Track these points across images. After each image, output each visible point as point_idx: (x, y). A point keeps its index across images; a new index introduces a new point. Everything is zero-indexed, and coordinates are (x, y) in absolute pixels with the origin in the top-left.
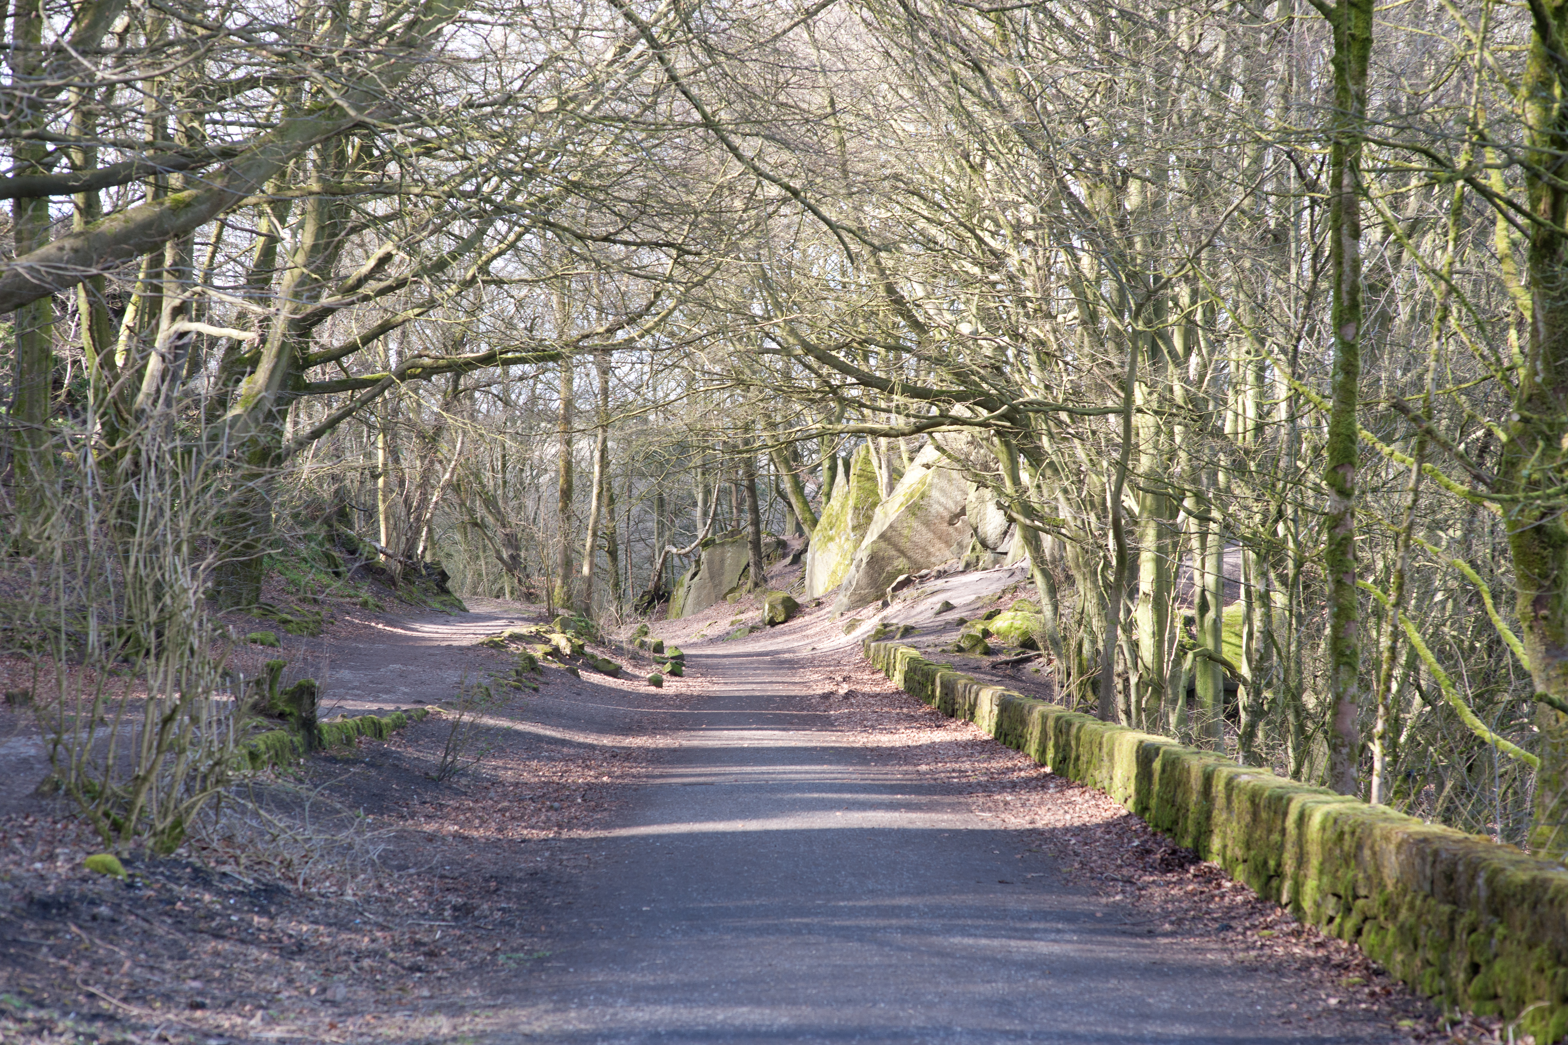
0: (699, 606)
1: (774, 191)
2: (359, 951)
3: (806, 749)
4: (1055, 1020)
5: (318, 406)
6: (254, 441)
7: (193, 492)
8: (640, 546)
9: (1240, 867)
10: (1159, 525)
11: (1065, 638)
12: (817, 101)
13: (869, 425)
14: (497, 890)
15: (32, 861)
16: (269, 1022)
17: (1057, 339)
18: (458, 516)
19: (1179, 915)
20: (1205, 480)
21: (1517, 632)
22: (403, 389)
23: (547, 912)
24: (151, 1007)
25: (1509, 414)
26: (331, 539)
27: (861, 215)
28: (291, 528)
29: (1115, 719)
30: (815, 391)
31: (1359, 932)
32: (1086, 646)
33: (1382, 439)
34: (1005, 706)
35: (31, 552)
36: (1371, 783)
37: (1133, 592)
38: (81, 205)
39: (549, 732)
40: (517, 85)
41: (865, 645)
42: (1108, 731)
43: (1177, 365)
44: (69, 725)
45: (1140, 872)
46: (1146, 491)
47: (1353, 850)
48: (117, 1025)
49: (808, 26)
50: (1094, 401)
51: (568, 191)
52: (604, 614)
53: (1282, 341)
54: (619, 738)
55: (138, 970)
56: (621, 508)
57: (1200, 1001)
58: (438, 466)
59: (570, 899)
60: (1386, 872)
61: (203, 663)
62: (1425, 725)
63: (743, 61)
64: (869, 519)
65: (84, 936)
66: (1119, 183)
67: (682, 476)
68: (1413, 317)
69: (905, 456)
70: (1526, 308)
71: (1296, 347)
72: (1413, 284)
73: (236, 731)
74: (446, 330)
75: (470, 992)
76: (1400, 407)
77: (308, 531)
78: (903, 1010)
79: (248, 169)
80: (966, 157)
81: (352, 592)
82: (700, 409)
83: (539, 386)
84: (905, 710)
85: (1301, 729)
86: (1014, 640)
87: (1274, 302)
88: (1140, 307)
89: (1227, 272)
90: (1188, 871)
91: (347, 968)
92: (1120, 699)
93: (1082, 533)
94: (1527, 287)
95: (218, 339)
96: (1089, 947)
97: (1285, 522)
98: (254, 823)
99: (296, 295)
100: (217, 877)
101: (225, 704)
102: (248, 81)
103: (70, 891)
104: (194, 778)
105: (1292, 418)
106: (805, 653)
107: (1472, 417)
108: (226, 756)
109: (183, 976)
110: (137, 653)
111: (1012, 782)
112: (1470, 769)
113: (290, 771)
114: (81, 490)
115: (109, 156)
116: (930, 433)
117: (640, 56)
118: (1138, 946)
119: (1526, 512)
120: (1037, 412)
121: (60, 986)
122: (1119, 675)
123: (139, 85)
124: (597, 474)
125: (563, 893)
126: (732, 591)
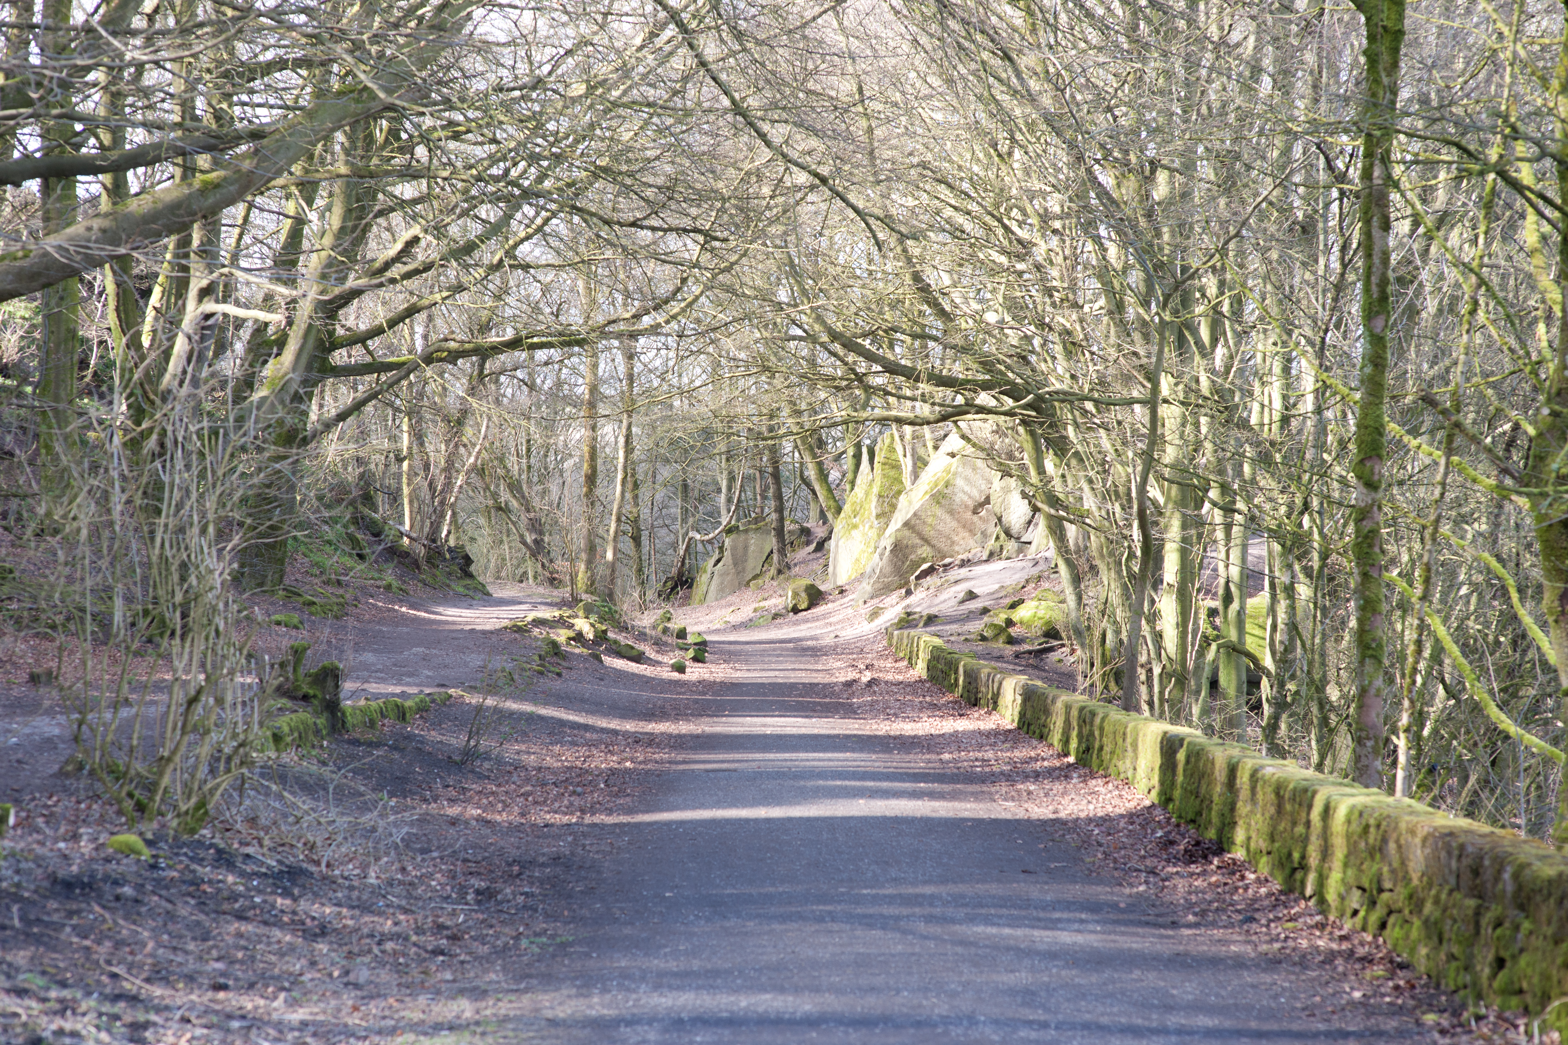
0: (722, 592)
1: (802, 178)
2: (382, 934)
3: (829, 736)
4: (1079, 1011)
5: (343, 389)
6: (281, 422)
7: (220, 473)
8: (663, 532)
9: (1264, 859)
10: (1184, 515)
11: (1089, 628)
12: (845, 88)
13: (894, 413)
14: (520, 874)
15: (56, 840)
16: (293, 1003)
17: (1083, 329)
18: (482, 500)
19: (1203, 906)
20: (1230, 472)
21: (1544, 626)
22: (429, 372)
23: (570, 896)
24: (174, 988)
25: (1538, 409)
26: (355, 521)
27: (888, 202)
28: (318, 511)
29: (1138, 710)
30: (841, 379)
31: (1383, 926)
32: (1110, 636)
33: (1409, 432)
34: (1029, 696)
35: (56, 532)
36: (1395, 776)
37: (1157, 583)
38: (109, 186)
39: (572, 717)
40: (546, 69)
41: (888, 633)
42: (1131, 721)
43: (1204, 356)
44: (95, 705)
45: (1163, 863)
46: (1171, 482)
47: (1378, 843)
48: (139, 1005)
49: (837, 14)
50: (1119, 391)
51: (596, 176)
52: (627, 599)
53: (1309, 332)
54: (641, 724)
55: (161, 951)
56: (645, 493)
57: (1224, 993)
58: (462, 450)
59: (593, 884)
60: (1411, 865)
61: (229, 644)
62: (1449, 718)
63: (772, 47)
64: (893, 507)
65: (107, 916)
66: (1147, 173)
67: (705, 462)
68: (1440, 311)
69: (930, 444)
70: (1555, 303)
71: (1323, 340)
72: (1441, 277)
73: (260, 712)
74: (472, 315)
75: (493, 976)
76: (1429, 400)
77: (333, 513)
78: (926, 998)
79: (276, 152)
80: (994, 145)
81: (376, 575)
82: (725, 396)
83: (564, 371)
84: (928, 699)
85: (1325, 721)
86: (1037, 629)
87: (1301, 295)
88: (1167, 297)
89: (1254, 263)
90: (1211, 863)
91: (370, 951)
92: (1143, 689)
93: (1107, 524)
94: (1557, 281)
95: (244, 320)
96: (1112, 937)
97: (1311, 515)
98: (277, 805)
99: (324, 276)
100: (240, 859)
101: (250, 686)
102: (276, 63)
103: (93, 871)
104: (218, 760)
105: (1319, 410)
106: (828, 641)
107: (1499, 411)
108: (251, 738)
109: (206, 957)
110: (161, 635)
111: (1036, 771)
112: (1493, 763)
113: (314, 753)
114: (106, 470)
115: (137, 137)
116: (955, 422)
117: (669, 42)
118: (1162, 937)
119: (1555, 506)
120: (1063, 401)
121: (83, 966)
122: (1142, 666)
123: (168, 65)
124: (621, 460)
125: (585, 878)
126: (755, 577)
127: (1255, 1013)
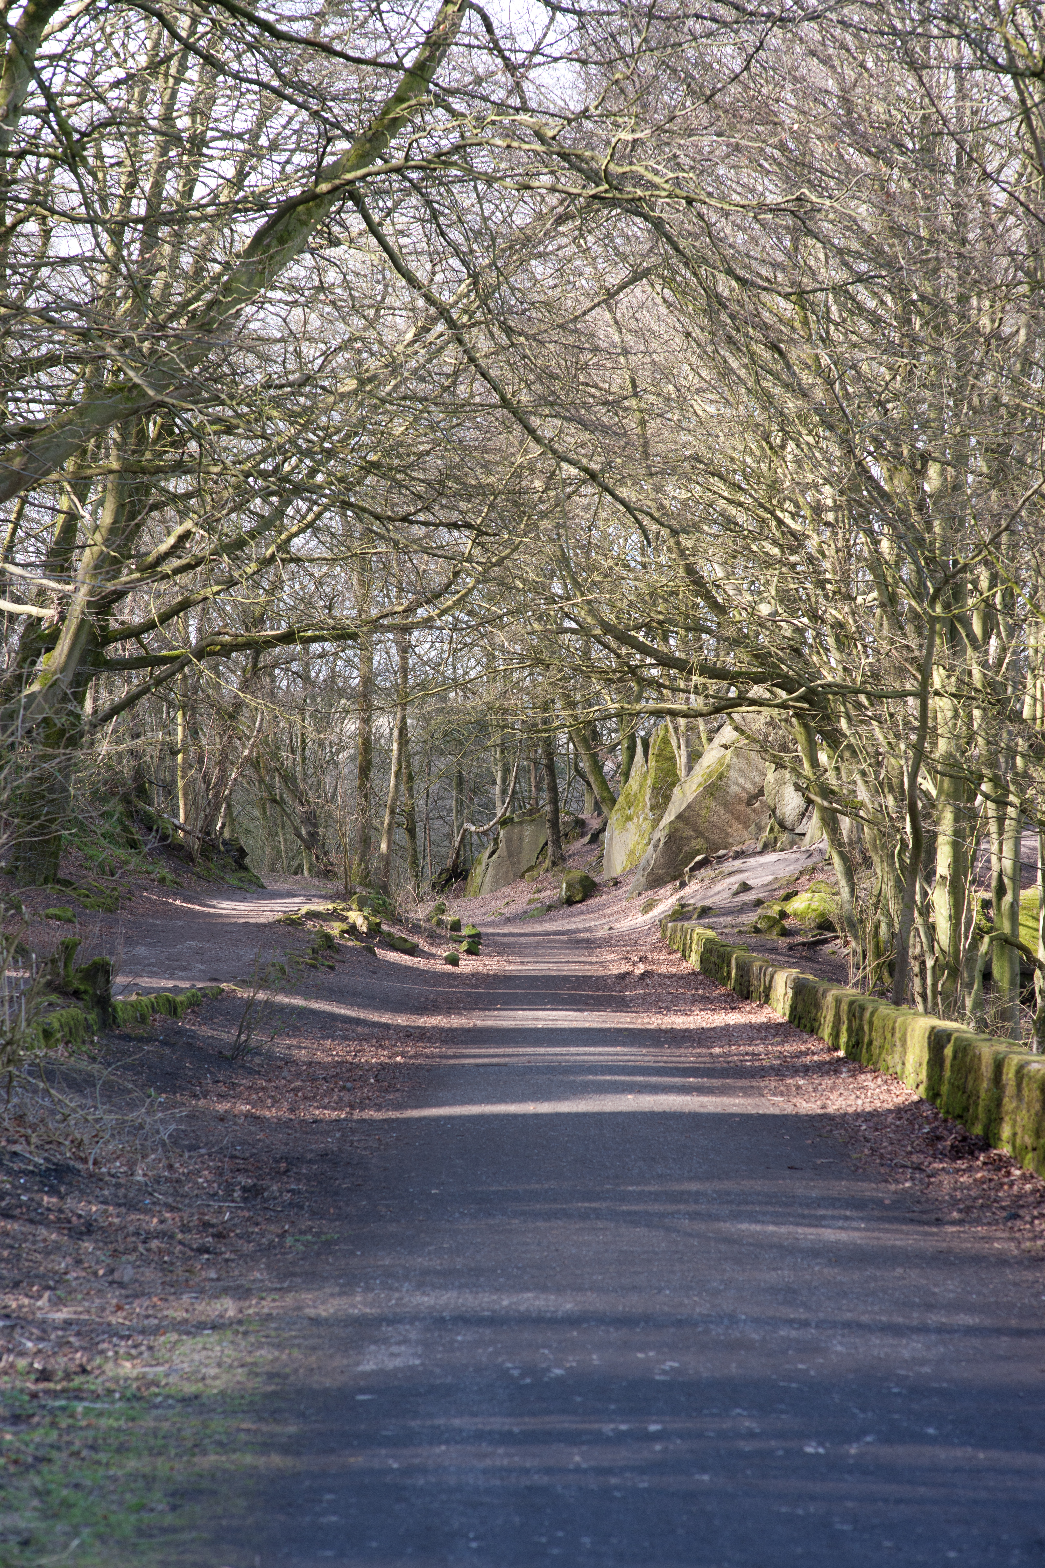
0: (497, 883)
1: (573, 472)
2: (148, 1232)
3: (600, 1030)
4: (840, 1309)
5: (118, 682)
6: (48, 722)
8: (438, 823)
9: (1030, 1155)
10: (957, 808)
11: (861, 921)
12: (618, 381)
13: (669, 705)
14: (288, 1171)
16: (57, 1303)
17: (856, 622)
18: (257, 792)
19: (968, 1203)
20: (1003, 765)
22: (203, 665)
23: (336, 1194)
26: (129, 815)
27: (661, 496)
29: (910, 1002)
30: (615, 671)
32: (883, 928)
34: (800, 989)
37: (930, 876)
39: (344, 1011)
40: (316, 365)
41: (661, 925)
42: (902, 1015)
43: (976, 648)
45: (930, 1159)
46: (943, 774)
49: (609, 307)
50: (892, 683)
51: (367, 472)
52: (401, 891)
54: (413, 1017)
56: (419, 785)
57: (985, 1291)
58: (237, 743)
59: (360, 1181)
63: (542, 343)
64: (667, 799)
66: (918, 466)
67: (480, 754)
69: (704, 736)
73: (28, 1010)
74: (245, 610)
75: (258, 1275)
77: (107, 807)
78: (688, 1296)
80: (766, 437)
81: (151, 868)
82: (499, 688)
83: (339, 663)
84: (700, 992)
86: (810, 922)
88: (938, 591)
89: (1026, 556)
90: (977, 1159)
91: (135, 1249)
92: (917, 981)
93: (879, 815)
95: (18, 615)
96: (876, 1234)
98: (46, 1102)
99: (96, 573)
100: (7, 1157)
101: (17, 981)
102: (48, 359)
106: (602, 933)
108: (18, 1036)
111: (806, 1065)
113: (84, 1049)
116: (729, 714)
117: (440, 336)
118: (926, 1234)
120: (836, 694)
122: (915, 958)
124: (395, 752)
125: (352, 1175)
126: (530, 869)
127: (1016, 1311)
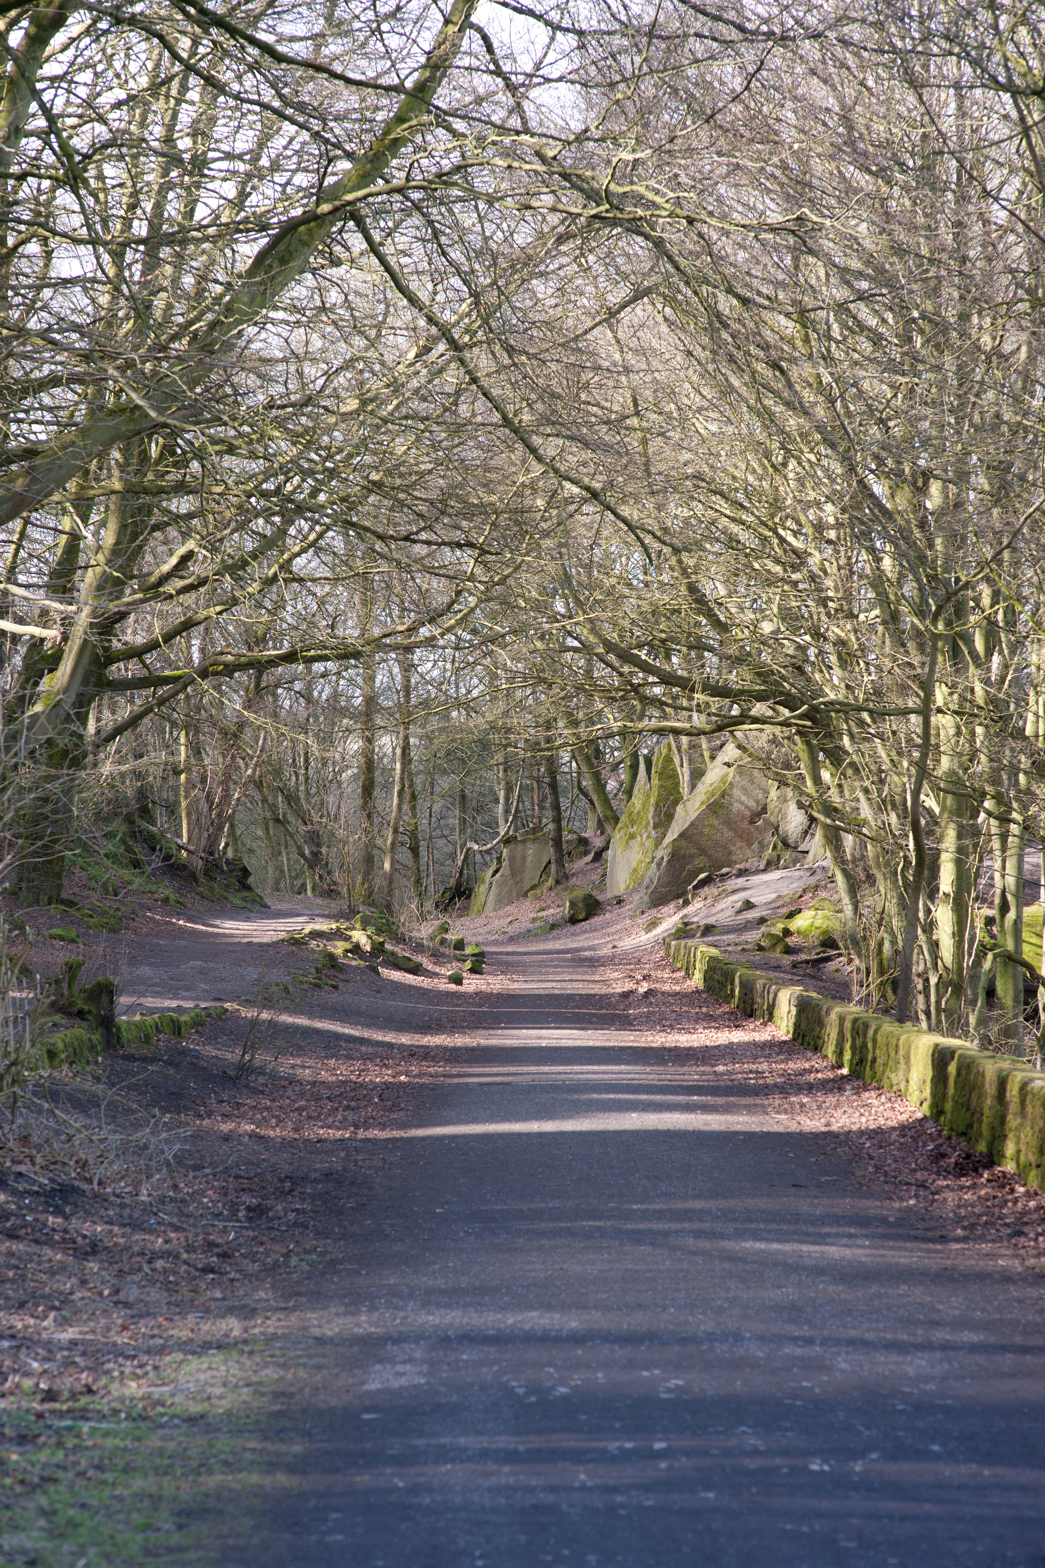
0: (501, 902)
1: (574, 491)
2: (153, 1252)
3: (604, 1049)
4: (845, 1326)
5: (121, 703)
6: (52, 742)
8: (442, 842)
9: (1034, 1172)
10: (960, 825)
11: (865, 938)
12: (619, 401)
13: (671, 723)
14: (292, 1190)
16: (63, 1323)
17: (858, 639)
18: (260, 811)
19: (972, 1220)
20: (1006, 782)
22: (205, 685)
23: (341, 1213)
26: (133, 835)
27: (662, 515)
29: (914, 1020)
30: (618, 690)
32: (887, 946)
34: (804, 1007)
37: (933, 893)
39: (348, 1031)
40: (319, 384)
41: (665, 943)
42: (906, 1032)
43: (978, 666)
45: (934, 1176)
46: (946, 792)
49: (610, 326)
50: (896, 701)
51: (370, 491)
52: (405, 910)
54: (417, 1036)
56: (423, 804)
57: (990, 1308)
58: (240, 763)
59: (365, 1200)
63: (544, 362)
64: (670, 817)
66: (920, 483)
67: (483, 773)
69: (707, 754)
73: (33, 1030)
74: (248, 629)
75: (263, 1294)
77: (110, 828)
78: (693, 1314)
80: (768, 455)
81: (154, 888)
82: (502, 707)
83: (342, 682)
84: (704, 1010)
86: (814, 940)
88: (940, 608)
90: (981, 1176)
91: (140, 1269)
92: (921, 998)
93: (882, 832)
95: (20, 636)
96: (881, 1252)
98: (50, 1123)
99: (99, 593)
100: (12, 1177)
101: (22, 1001)
102: (50, 380)
106: (606, 951)
108: (22, 1056)
111: (809, 1083)
113: (88, 1069)
116: (732, 732)
117: (442, 356)
118: (930, 1251)
120: (838, 711)
122: (919, 975)
124: (398, 771)
125: (357, 1194)
126: (533, 888)
127: (1020, 1328)
